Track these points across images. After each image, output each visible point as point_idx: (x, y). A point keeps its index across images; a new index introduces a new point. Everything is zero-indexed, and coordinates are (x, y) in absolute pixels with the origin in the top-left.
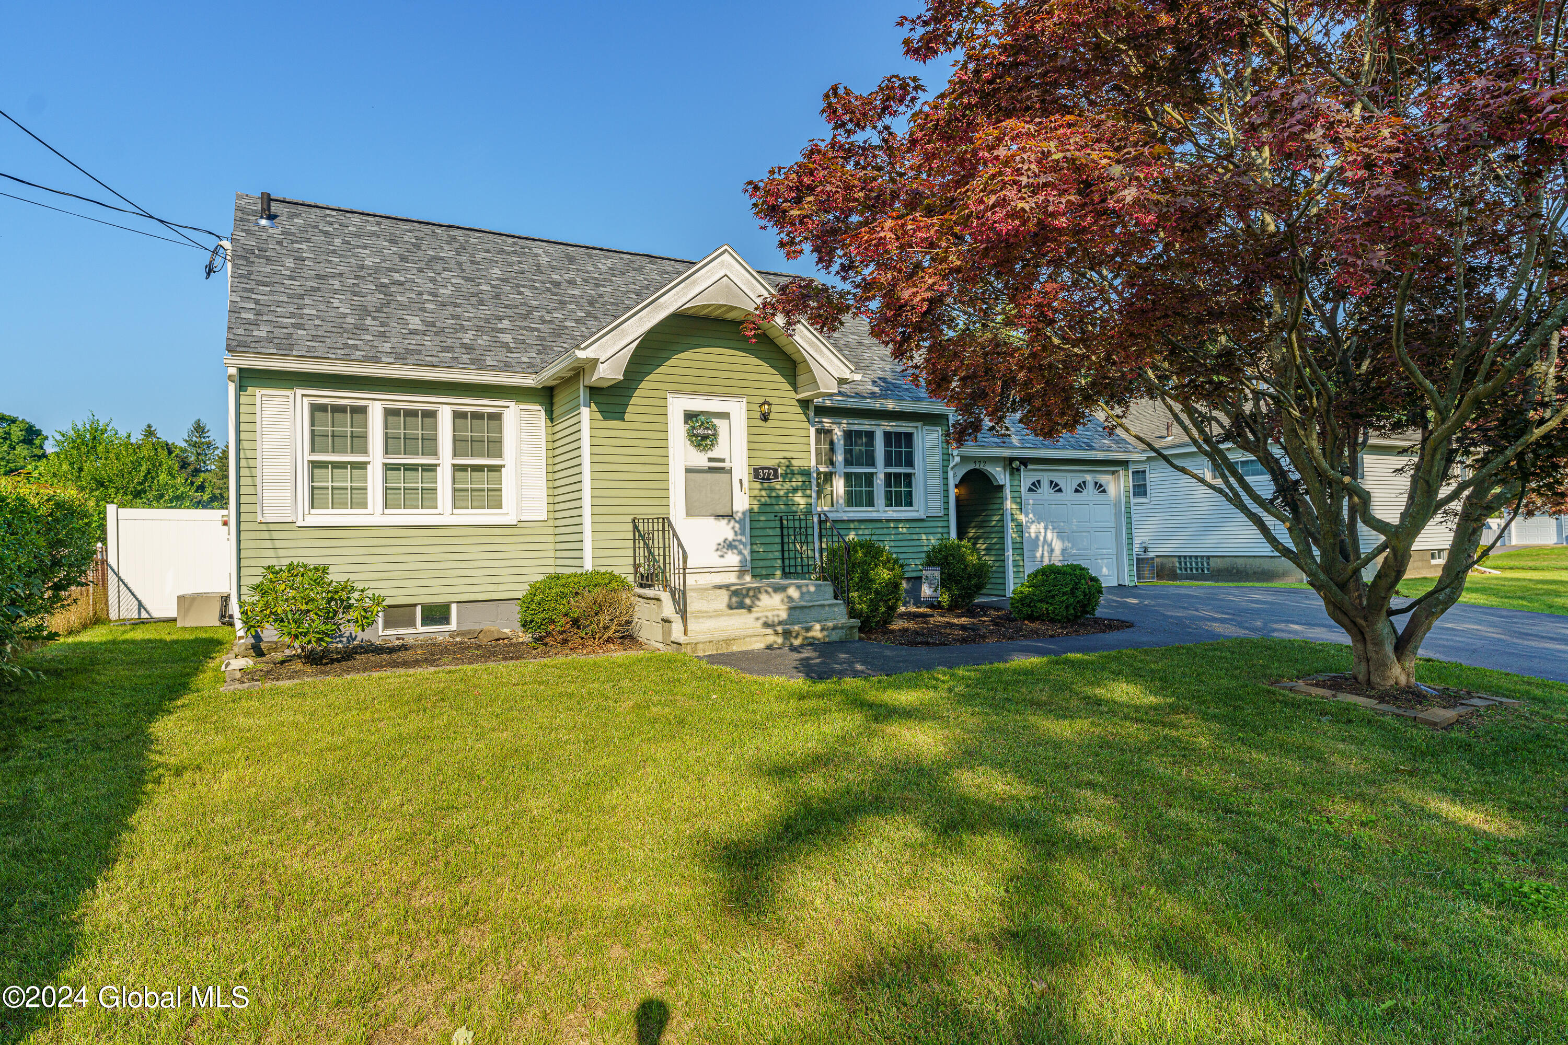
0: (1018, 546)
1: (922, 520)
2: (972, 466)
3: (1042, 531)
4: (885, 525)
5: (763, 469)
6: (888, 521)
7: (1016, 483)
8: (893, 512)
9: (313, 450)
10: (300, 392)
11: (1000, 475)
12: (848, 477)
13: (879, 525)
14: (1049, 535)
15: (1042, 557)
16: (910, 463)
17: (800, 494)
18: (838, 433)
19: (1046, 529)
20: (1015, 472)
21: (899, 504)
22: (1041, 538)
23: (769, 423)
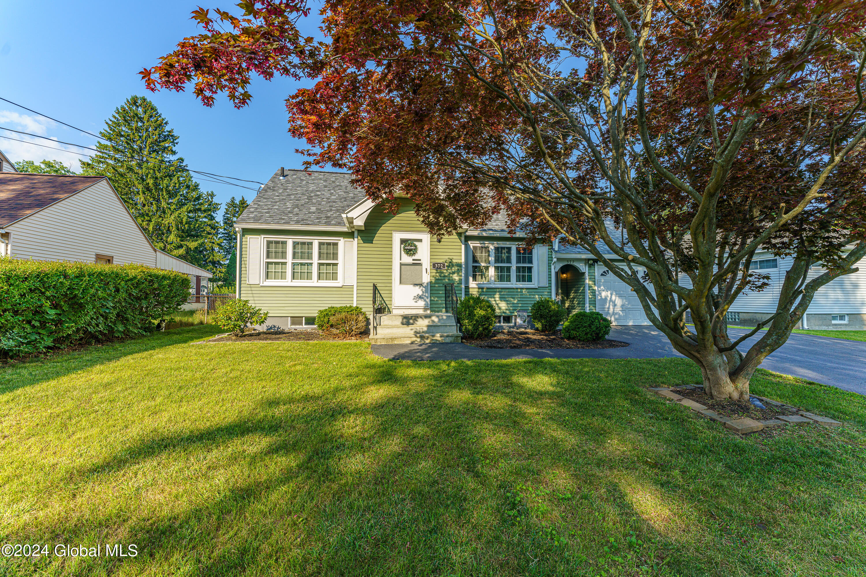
0: (592, 302)
1: (536, 289)
2: (566, 263)
3: (609, 295)
4: (515, 291)
5: (438, 264)
6: (517, 289)
7: (591, 271)
8: (520, 285)
9: (268, 257)
10: (263, 236)
11: (583, 268)
12: (497, 268)
13: (512, 290)
14: (614, 298)
15: (609, 308)
16: (531, 262)
17: (456, 275)
18: (492, 247)
19: (611, 294)
20: (590, 266)
21: (524, 281)
22: (609, 299)
23: (441, 243)
